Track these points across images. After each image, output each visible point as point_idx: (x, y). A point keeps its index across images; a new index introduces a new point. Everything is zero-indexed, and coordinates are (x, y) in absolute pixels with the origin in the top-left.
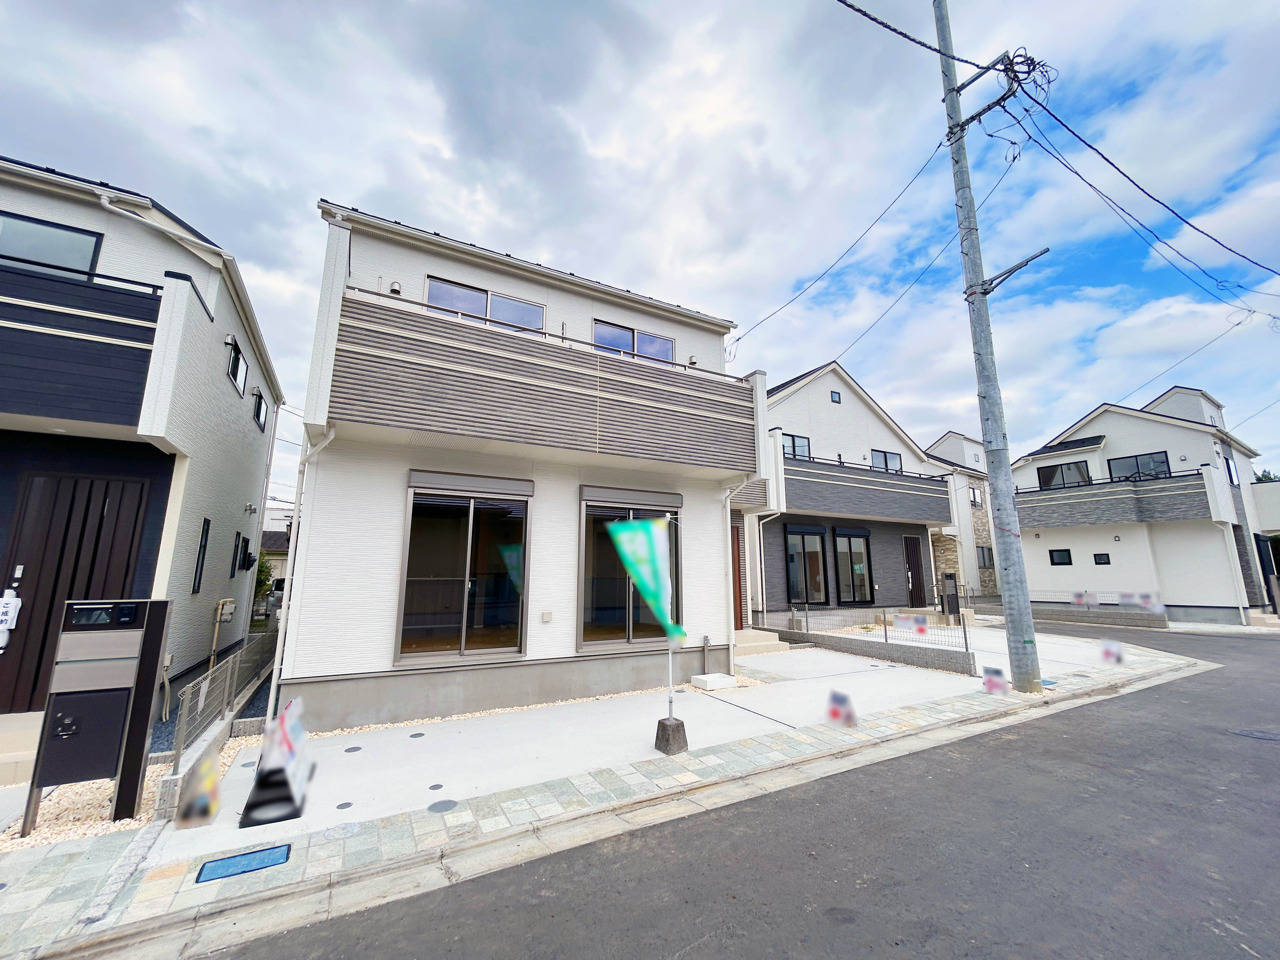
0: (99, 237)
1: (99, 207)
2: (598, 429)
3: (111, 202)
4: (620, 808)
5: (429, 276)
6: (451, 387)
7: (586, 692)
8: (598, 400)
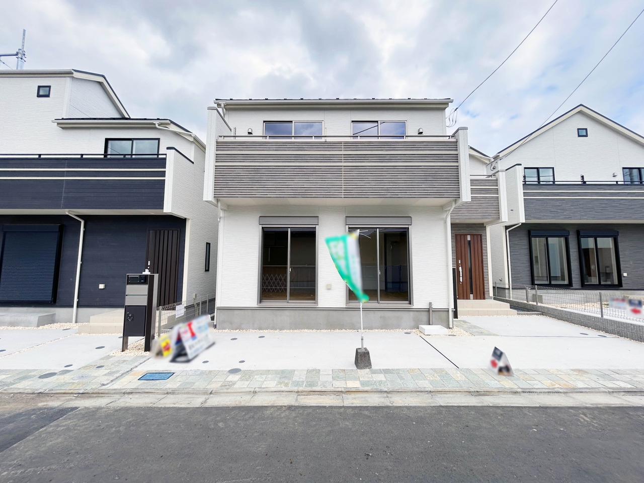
0: (159, 139)
1: (156, 128)
2: (343, 184)
5: (264, 121)
8: (343, 168)
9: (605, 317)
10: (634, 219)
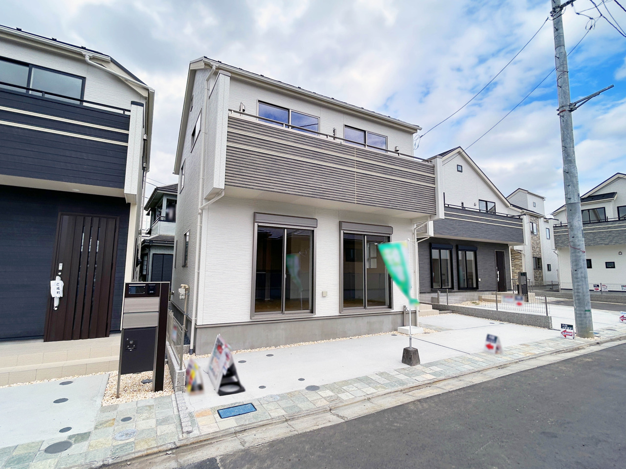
0: (84, 79)
1: (84, 62)
2: (356, 190)
3: (90, 59)
4: (404, 390)
5: (259, 101)
6: (283, 167)
7: (344, 335)
8: (355, 173)
9: (499, 310)
10: (489, 239)
